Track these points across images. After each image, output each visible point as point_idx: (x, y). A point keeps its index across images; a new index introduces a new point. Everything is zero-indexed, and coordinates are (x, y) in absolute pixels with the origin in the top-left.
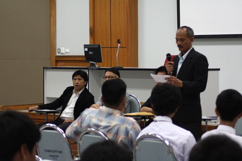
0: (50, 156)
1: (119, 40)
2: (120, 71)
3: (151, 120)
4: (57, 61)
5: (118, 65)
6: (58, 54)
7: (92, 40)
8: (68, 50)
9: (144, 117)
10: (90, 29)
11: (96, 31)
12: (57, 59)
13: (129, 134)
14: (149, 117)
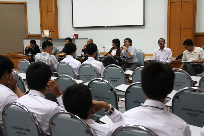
0: (24, 71)
1: (51, 28)
2: (52, 40)
3: (65, 57)
4: (28, 37)
5: (51, 38)
6: (29, 34)
7: (41, 29)
8: (32, 33)
9: (61, 56)
10: (41, 25)
11: (43, 26)
12: (29, 36)
13: (52, 62)
14: (64, 56)
